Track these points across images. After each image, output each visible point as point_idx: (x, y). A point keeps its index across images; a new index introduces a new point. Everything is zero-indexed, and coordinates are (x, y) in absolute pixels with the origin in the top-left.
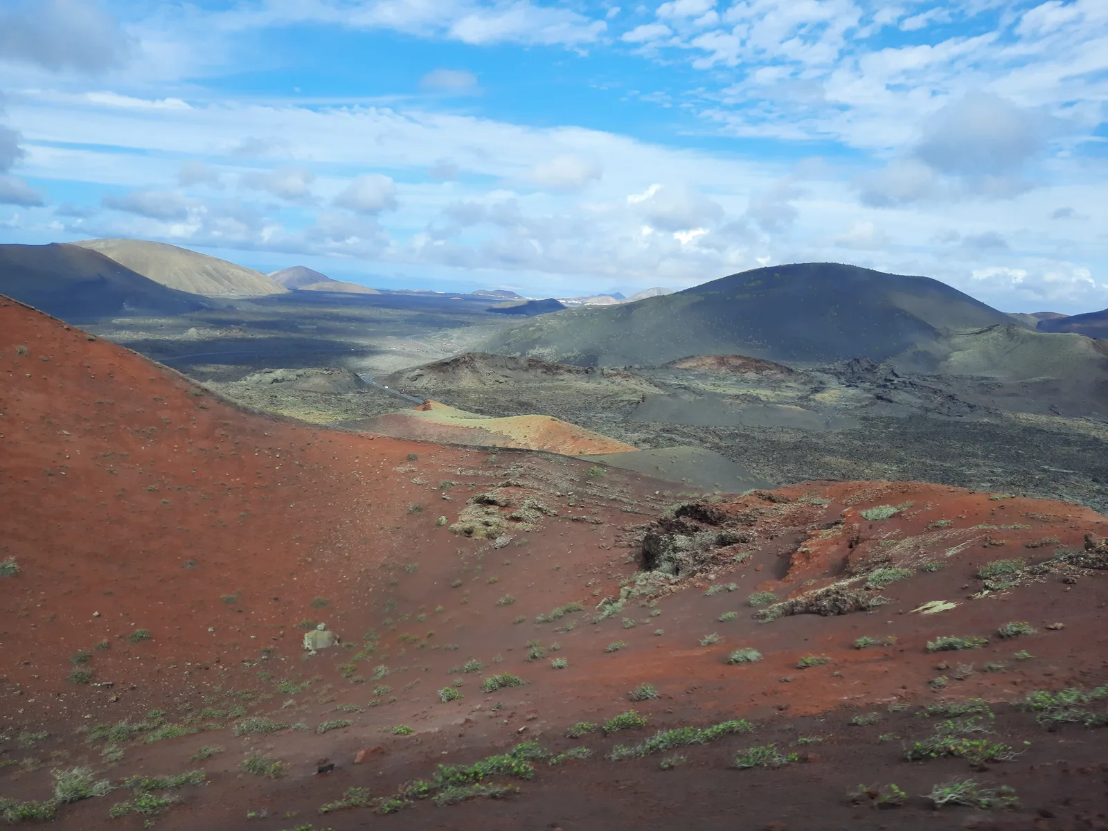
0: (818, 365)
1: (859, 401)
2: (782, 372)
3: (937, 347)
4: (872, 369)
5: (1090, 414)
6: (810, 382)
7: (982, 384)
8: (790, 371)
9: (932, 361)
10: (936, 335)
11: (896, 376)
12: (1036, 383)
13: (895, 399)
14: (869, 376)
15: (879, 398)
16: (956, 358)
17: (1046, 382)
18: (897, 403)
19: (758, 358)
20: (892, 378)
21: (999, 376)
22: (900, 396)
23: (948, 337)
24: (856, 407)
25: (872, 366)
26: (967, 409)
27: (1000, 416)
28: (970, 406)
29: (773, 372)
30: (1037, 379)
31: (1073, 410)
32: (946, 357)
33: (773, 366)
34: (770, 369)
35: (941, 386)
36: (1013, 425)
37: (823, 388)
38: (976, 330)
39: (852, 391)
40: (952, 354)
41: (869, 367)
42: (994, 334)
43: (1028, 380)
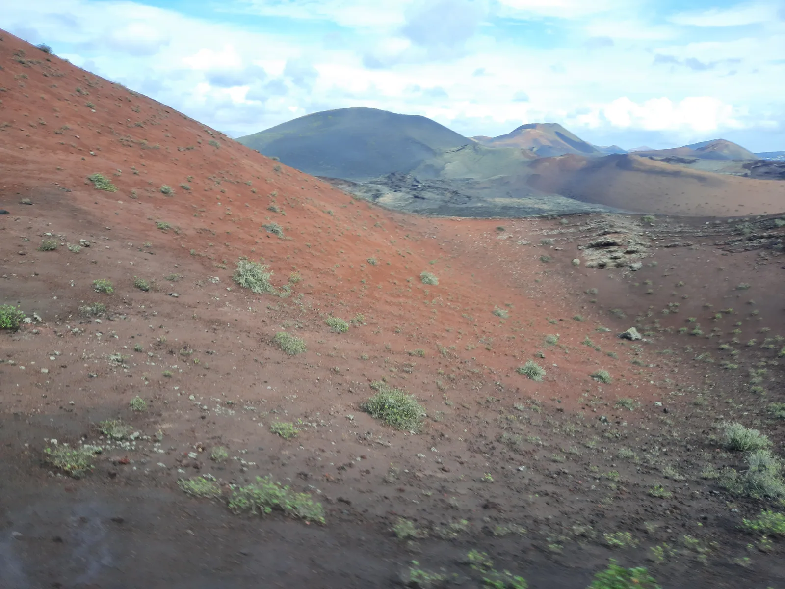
0: (369, 180)
1: (406, 200)
2: (349, 186)
3: (437, 162)
4: (402, 179)
5: (528, 195)
6: (370, 191)
7: (468, 183)
8: (355, 184)
9: (437, 171)
10: (435, 154)
11: (418, 182)
12: (497, 179)
13: (426, 197)
14: (402, 184)
15: (416, 197)
16: (449, 167)
17: (502, 178)
18: (427, 199)
19: (333, 177)
20: (417, 184)
21: (475, 177)
22: (427, 195)
23: (441, 154)
24: (406, 204)
25: (403, 177)
26: (467, 199)
27: (485, 201)
28: (468, 197)
29: (343, 186)
30: (497, 177)
31: (519, 193)
32: (443, 168)
33: (343, 182)
34: (341, 184)
35: (446, 187)
36: (496, 206)
37: (381, 194)
38: (456, 149)
39: (399, 195)
40: (446, 166)
41: (401, 178)
42: (467, 151)
43: (493, 178)
